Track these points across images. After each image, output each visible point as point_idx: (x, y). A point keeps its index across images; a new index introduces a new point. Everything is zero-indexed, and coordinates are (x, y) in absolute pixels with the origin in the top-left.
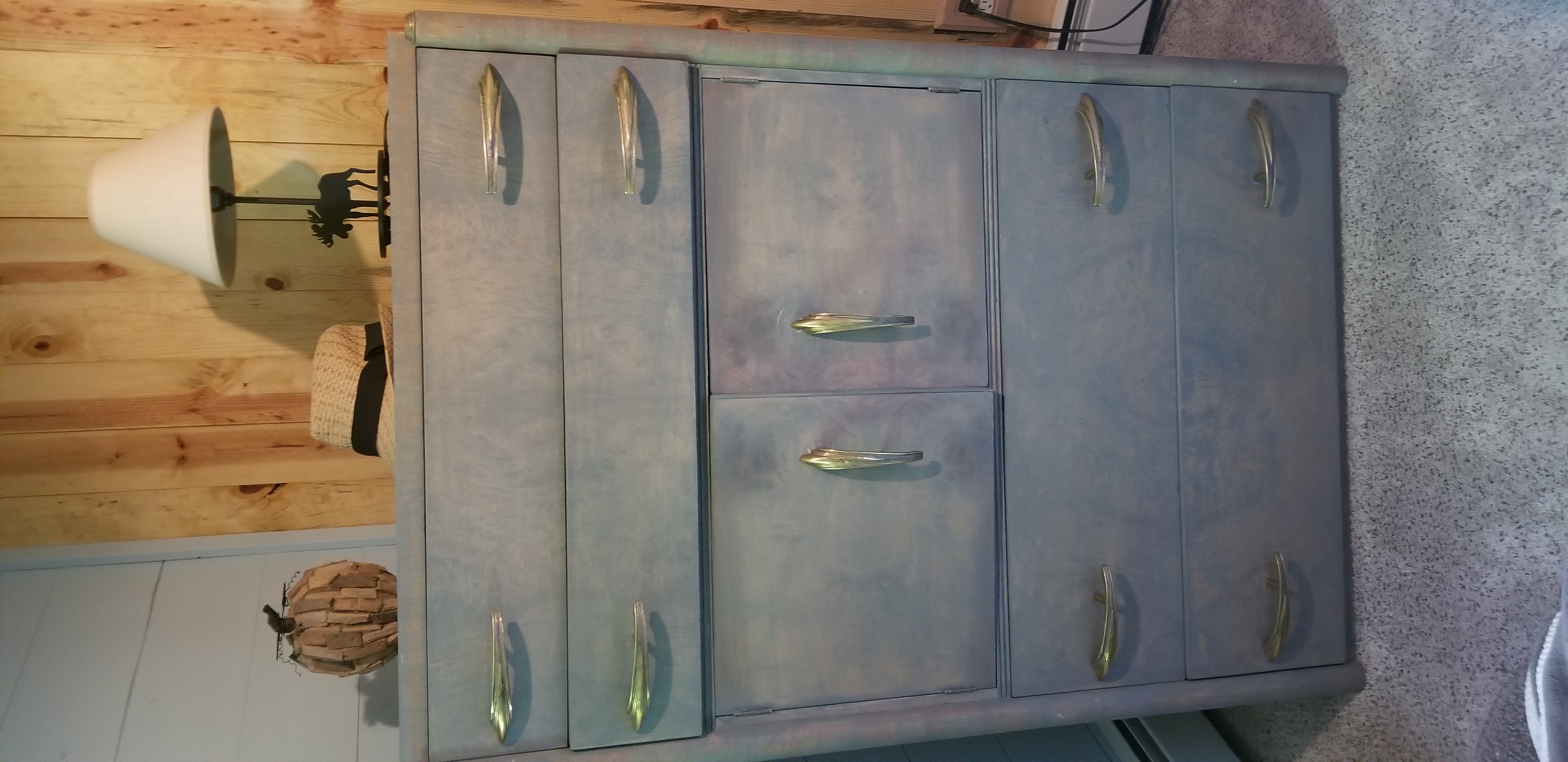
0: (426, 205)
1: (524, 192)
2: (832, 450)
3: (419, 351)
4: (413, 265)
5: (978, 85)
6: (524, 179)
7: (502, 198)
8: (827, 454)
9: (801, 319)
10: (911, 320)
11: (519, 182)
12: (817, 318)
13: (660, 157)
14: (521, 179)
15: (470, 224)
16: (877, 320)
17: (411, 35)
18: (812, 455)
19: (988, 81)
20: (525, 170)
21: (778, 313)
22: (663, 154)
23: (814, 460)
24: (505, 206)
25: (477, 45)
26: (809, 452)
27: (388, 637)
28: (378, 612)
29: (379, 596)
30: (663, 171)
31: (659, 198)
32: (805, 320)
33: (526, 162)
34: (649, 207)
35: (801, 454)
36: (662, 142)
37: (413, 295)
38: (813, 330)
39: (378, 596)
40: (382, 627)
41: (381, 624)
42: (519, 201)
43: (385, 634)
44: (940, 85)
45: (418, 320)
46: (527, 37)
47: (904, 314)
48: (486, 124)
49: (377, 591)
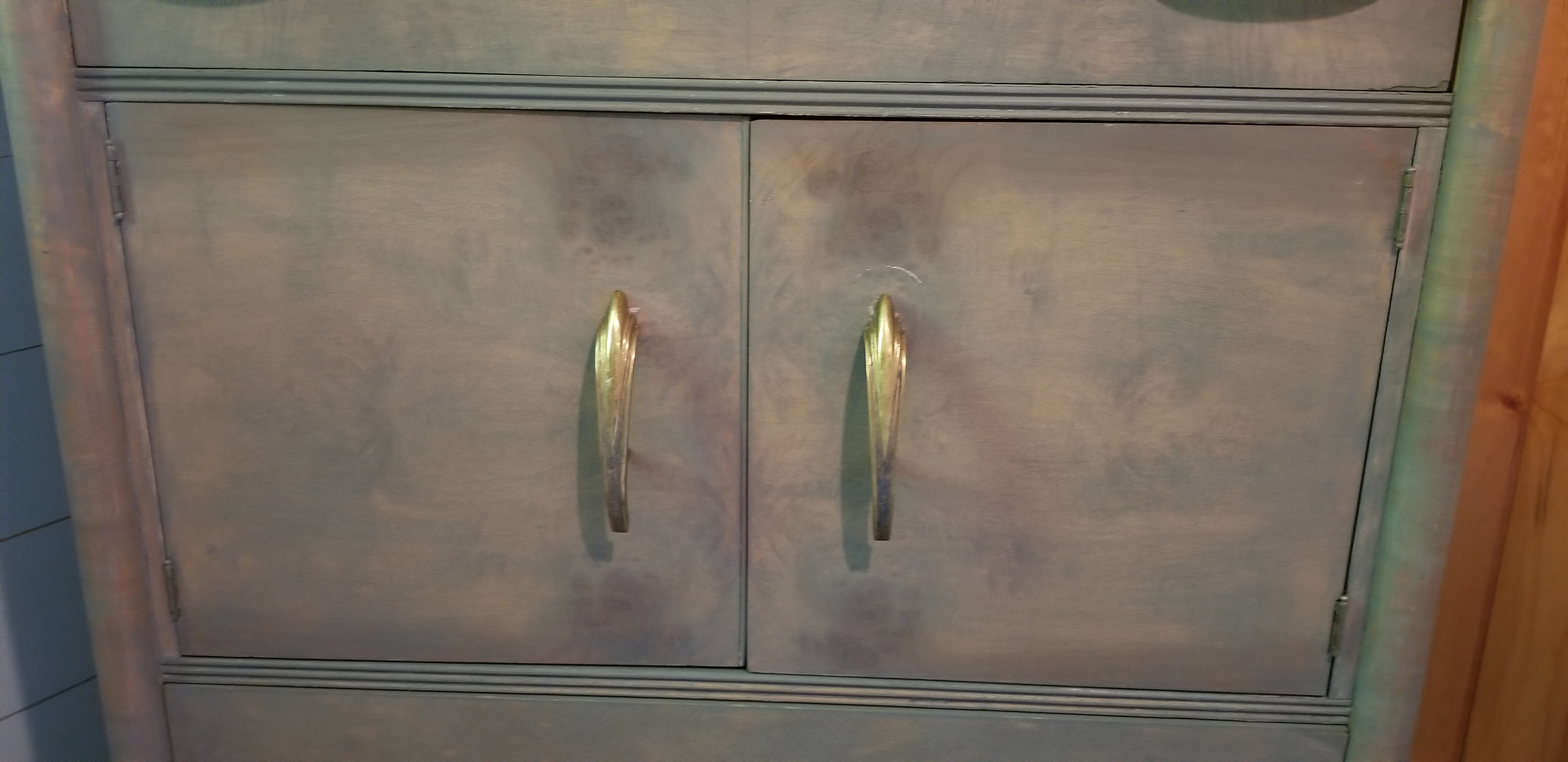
2: (633, 356)
5: (1340, 693)
8: (627, 346)
9: (897, 315)
10: (882, 534)
12: (897, 346)
16: (887, 466)
18: (626, 317)
19: (1346, 710)
21: (909, 267)
23: (614, 321)
26: (633, 310)
32: (894, 323)
35: (629, 293)
38: (873, 337)
44: (1349, 619)
47: (896, 522)
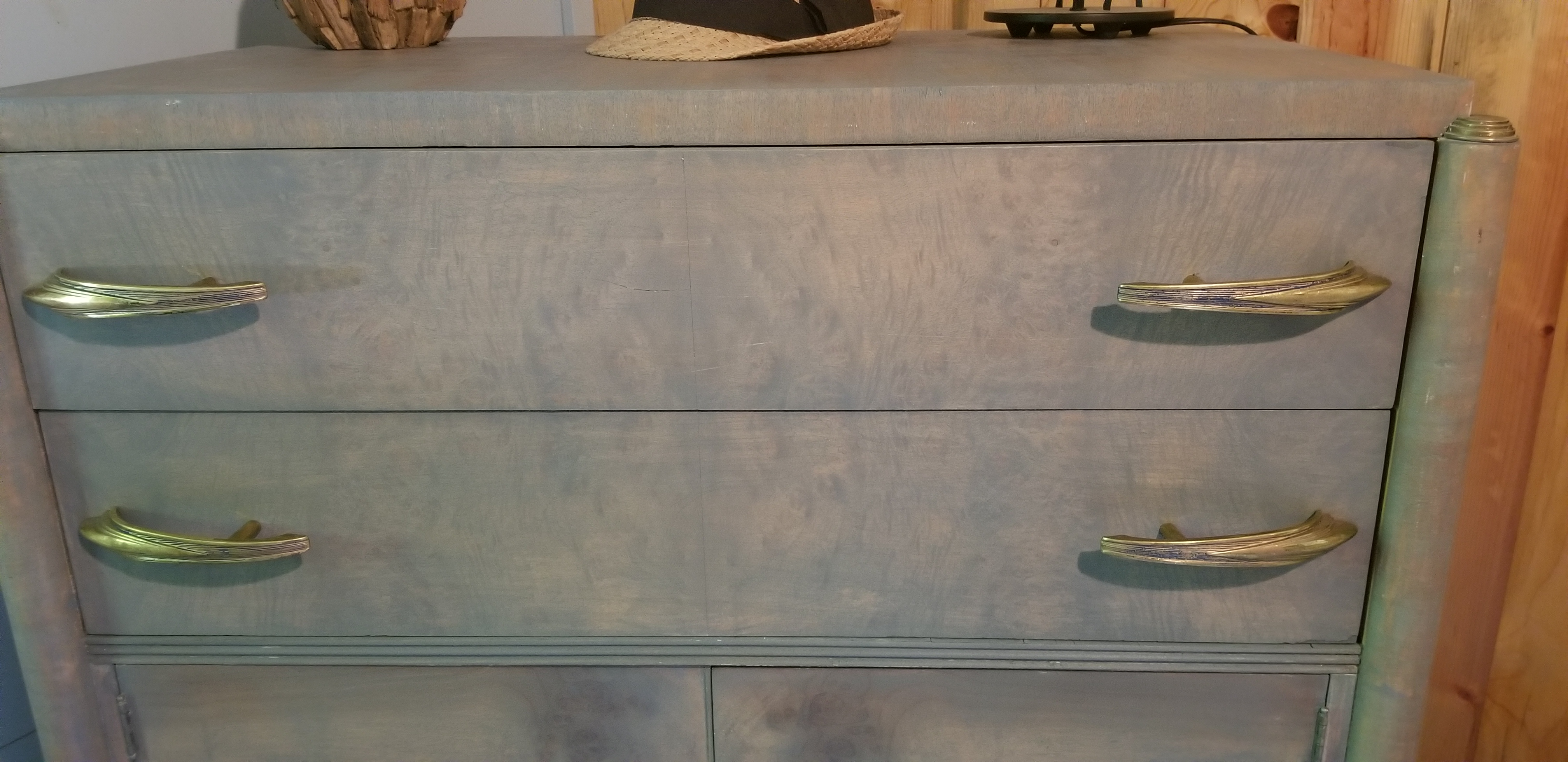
0: (1098, 156)
1: (1117, 345)
3: (794, 139)
4: (973, 129)
6: (1144, 347)
7: (1105, 304)
11: (1137, 337)
13: (1171, 589)
14: (1144, 341)
15: (1056, 242)
17: (1466, 132)
20: (1162, 349)
22: (1176, 593)
24: (1088, 309)
25: (1433, 263)
27: (331, 27)
28: (369, 13)
29: (398, 14)
30: (1144, 594)
31: (1090, 583)
33: (1180, 349)
34: (1073, 567)
36: (1199, 593)
37: (910, 130)
39: (398, 11)
40: (345, 19)
41: (351, 15)
42: (1100, 337)
43: (333, 23)
45: (858, 138)
46: (1447, 366)
48: (1271, 288)
49: (408, 10)
